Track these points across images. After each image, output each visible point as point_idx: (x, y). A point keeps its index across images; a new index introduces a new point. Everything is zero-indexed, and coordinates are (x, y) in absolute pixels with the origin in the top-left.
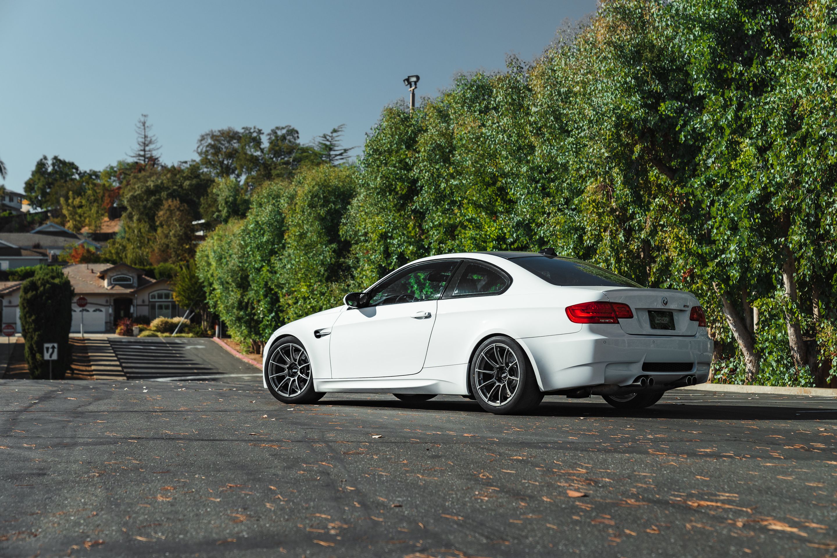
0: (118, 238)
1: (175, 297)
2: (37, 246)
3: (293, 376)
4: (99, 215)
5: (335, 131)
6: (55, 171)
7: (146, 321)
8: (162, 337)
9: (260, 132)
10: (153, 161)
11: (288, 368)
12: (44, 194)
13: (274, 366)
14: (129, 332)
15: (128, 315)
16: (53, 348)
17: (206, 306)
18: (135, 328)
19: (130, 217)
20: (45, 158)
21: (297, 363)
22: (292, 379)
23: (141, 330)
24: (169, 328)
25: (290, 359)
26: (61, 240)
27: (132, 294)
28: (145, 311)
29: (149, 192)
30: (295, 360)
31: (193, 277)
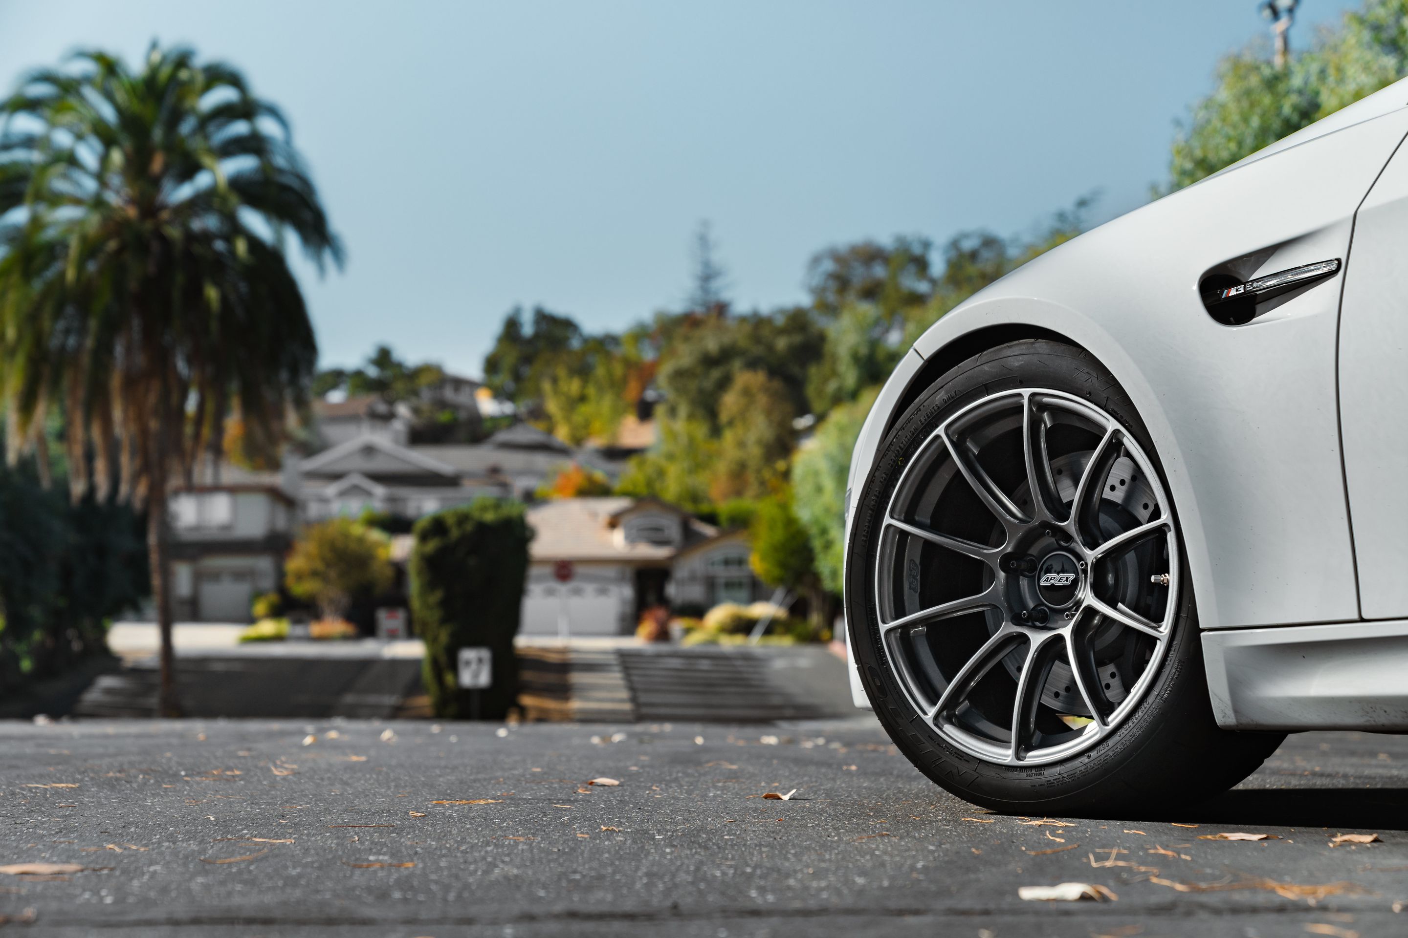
0: (651, 456)
1: (757, 564)
2: (495, 471)
3: (1041, 621)
4: (617, 414)
5: (1082, 203)
6: (537, 336)
7: (697, 612)
8: (730, 644)
9: (927, 245)
10: (721, 309)
11: (1006, 561)
12: (517, 377)
13: (913, 554)
14: (662, 635)
15: (663, 601)
16: (480, 661)
17: (816, 579)
18: (677, 626)
19: (673, 412)
20: (518, 311)
21: (1070, 525)
22: (1037, 639)
23: (688, 631)
24: (745, 627)
25: (1024, 503)
26: (541, 460)
27: (671, 559)
28: (695, 593)
29: (709, 361)
30: (1061, 510)
31: (790, 522)
